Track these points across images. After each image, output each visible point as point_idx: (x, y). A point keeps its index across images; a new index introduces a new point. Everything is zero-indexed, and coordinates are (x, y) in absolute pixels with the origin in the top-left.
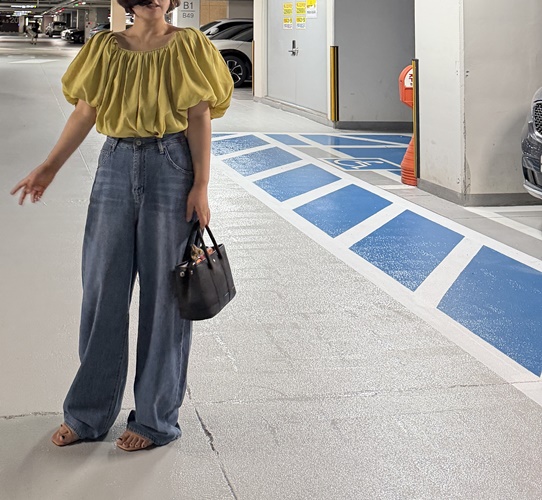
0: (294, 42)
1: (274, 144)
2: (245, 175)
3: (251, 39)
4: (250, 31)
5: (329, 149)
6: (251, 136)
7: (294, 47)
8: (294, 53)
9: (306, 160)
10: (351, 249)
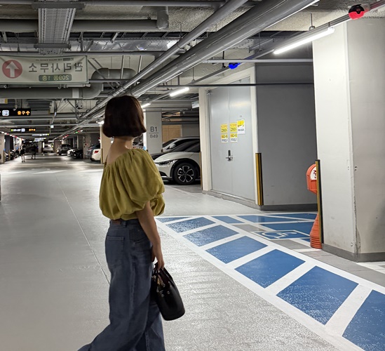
0: (229, 151)
1: (218, 223)
2: (199, 246)
3: (199, 151)
4: (197, 145)
5: (257, 225)
6: (203, 218)
7: (229, 155)
8: (230, 159)
9: (242, 234)
10: (277, 295)
